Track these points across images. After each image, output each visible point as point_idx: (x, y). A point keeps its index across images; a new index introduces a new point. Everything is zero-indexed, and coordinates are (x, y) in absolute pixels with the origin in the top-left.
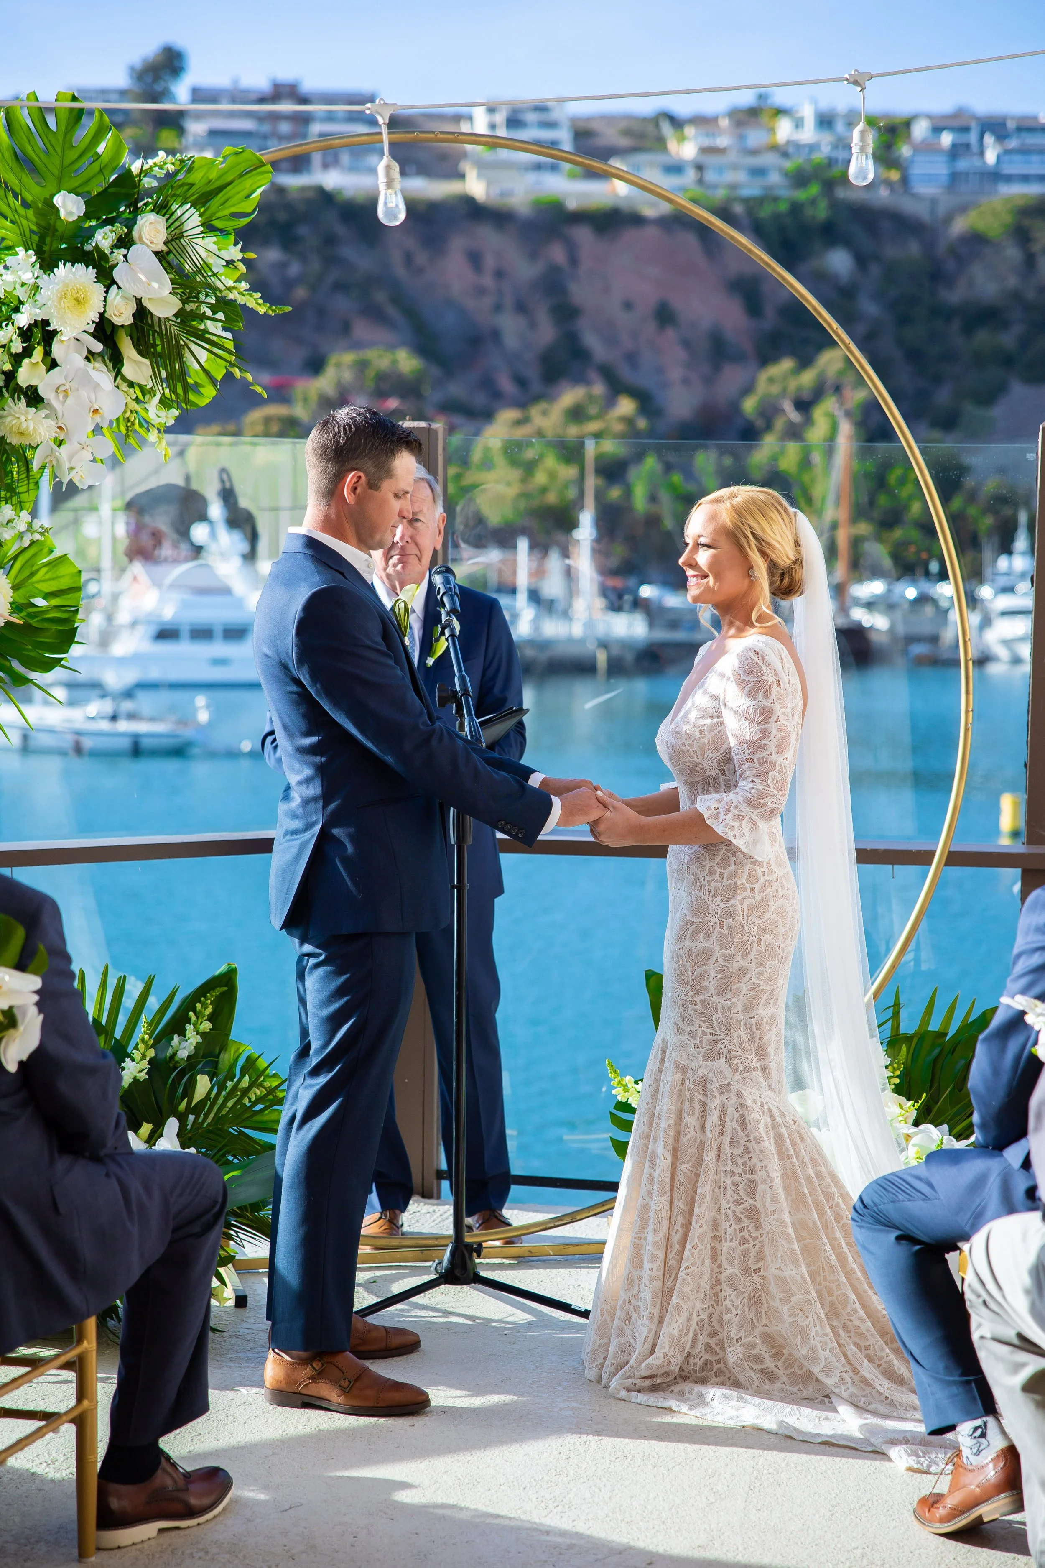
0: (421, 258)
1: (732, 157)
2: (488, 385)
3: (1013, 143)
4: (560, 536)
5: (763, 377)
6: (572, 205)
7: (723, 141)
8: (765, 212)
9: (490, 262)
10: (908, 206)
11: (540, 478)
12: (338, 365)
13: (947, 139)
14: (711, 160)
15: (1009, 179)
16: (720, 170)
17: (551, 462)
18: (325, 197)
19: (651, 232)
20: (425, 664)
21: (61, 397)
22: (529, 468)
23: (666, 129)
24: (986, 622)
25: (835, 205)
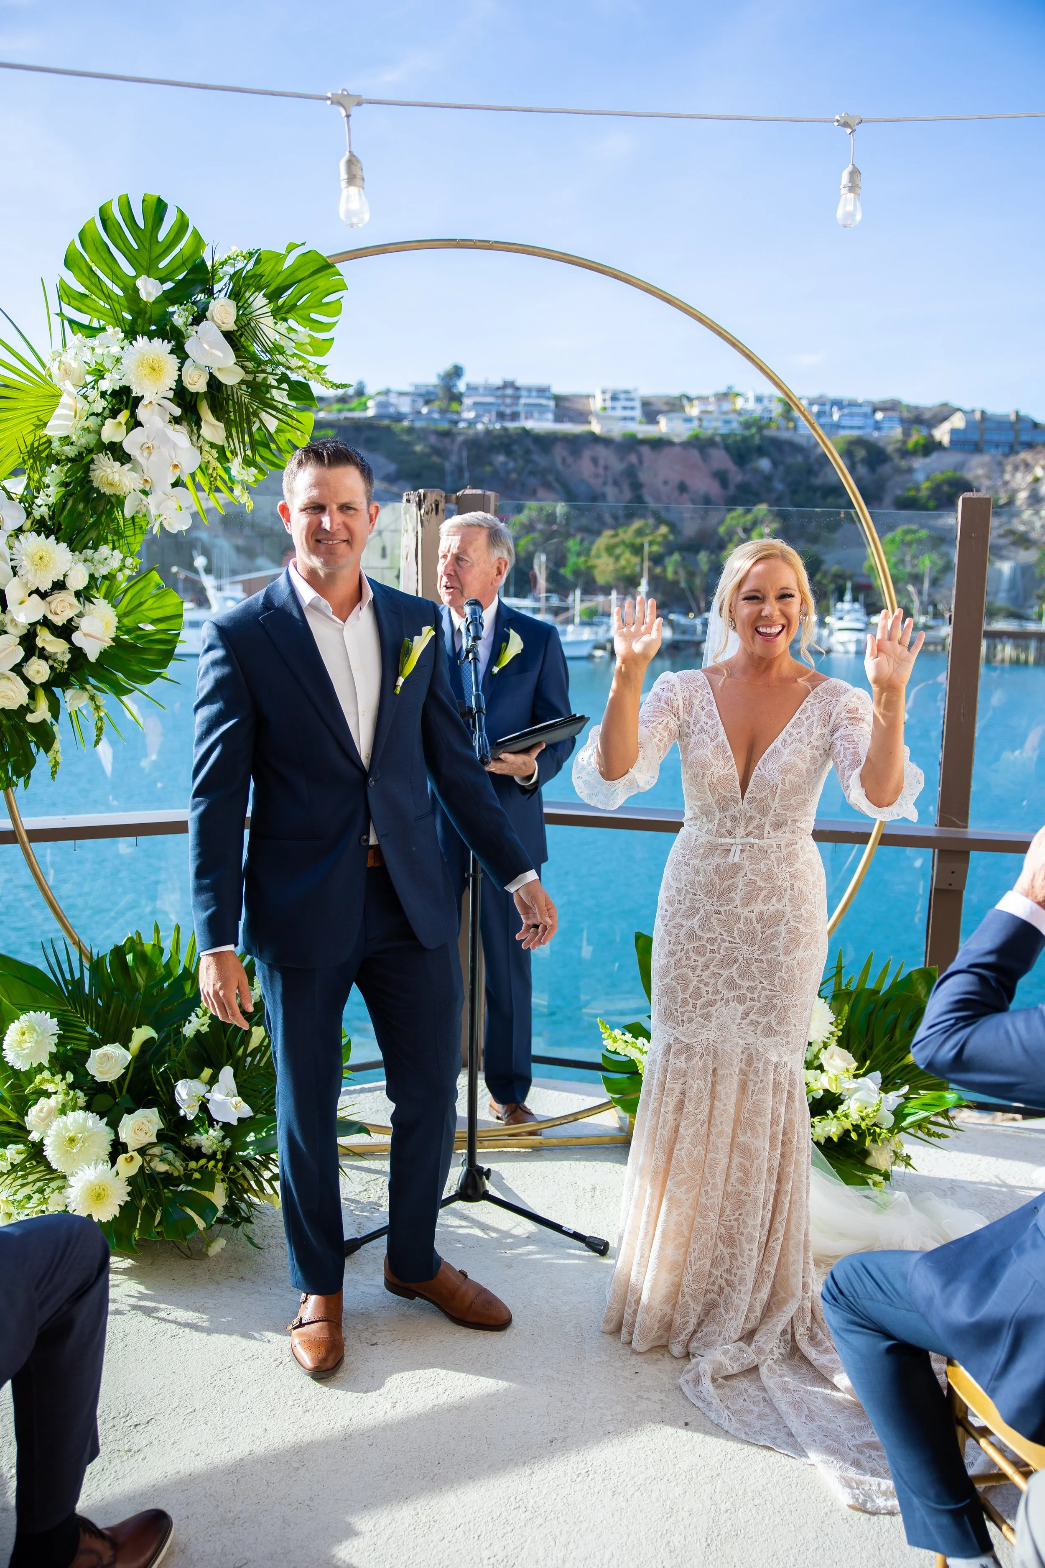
0: (570, 460)
1: (715, 415)
2: (600, 519)
3: (846, 411)
4: (631, 590)
5: (729, 516)
6: (640, 436)
7: (711, 408)
8: (730, 441)
9: (602, 462)
10: (797, 439)
11: (623, 562)
12: (530, 509)
13: (815, 409)
14: (704, 416)
15: (844, 427)
16: (710, 421)
17: (628, 555)
18: (526, 432)
19: (677, 449)
20: (491, 671)
21: (145, 454)
22: (617, 558)
23: (685, 402)
24: (831, 633)
25: (763, 438)
